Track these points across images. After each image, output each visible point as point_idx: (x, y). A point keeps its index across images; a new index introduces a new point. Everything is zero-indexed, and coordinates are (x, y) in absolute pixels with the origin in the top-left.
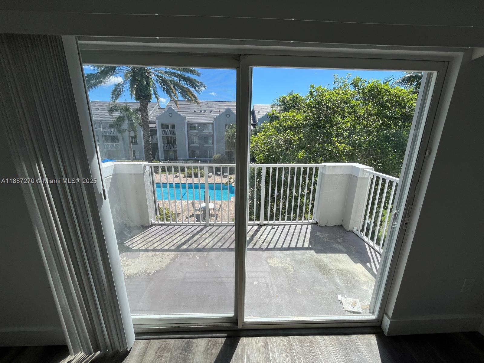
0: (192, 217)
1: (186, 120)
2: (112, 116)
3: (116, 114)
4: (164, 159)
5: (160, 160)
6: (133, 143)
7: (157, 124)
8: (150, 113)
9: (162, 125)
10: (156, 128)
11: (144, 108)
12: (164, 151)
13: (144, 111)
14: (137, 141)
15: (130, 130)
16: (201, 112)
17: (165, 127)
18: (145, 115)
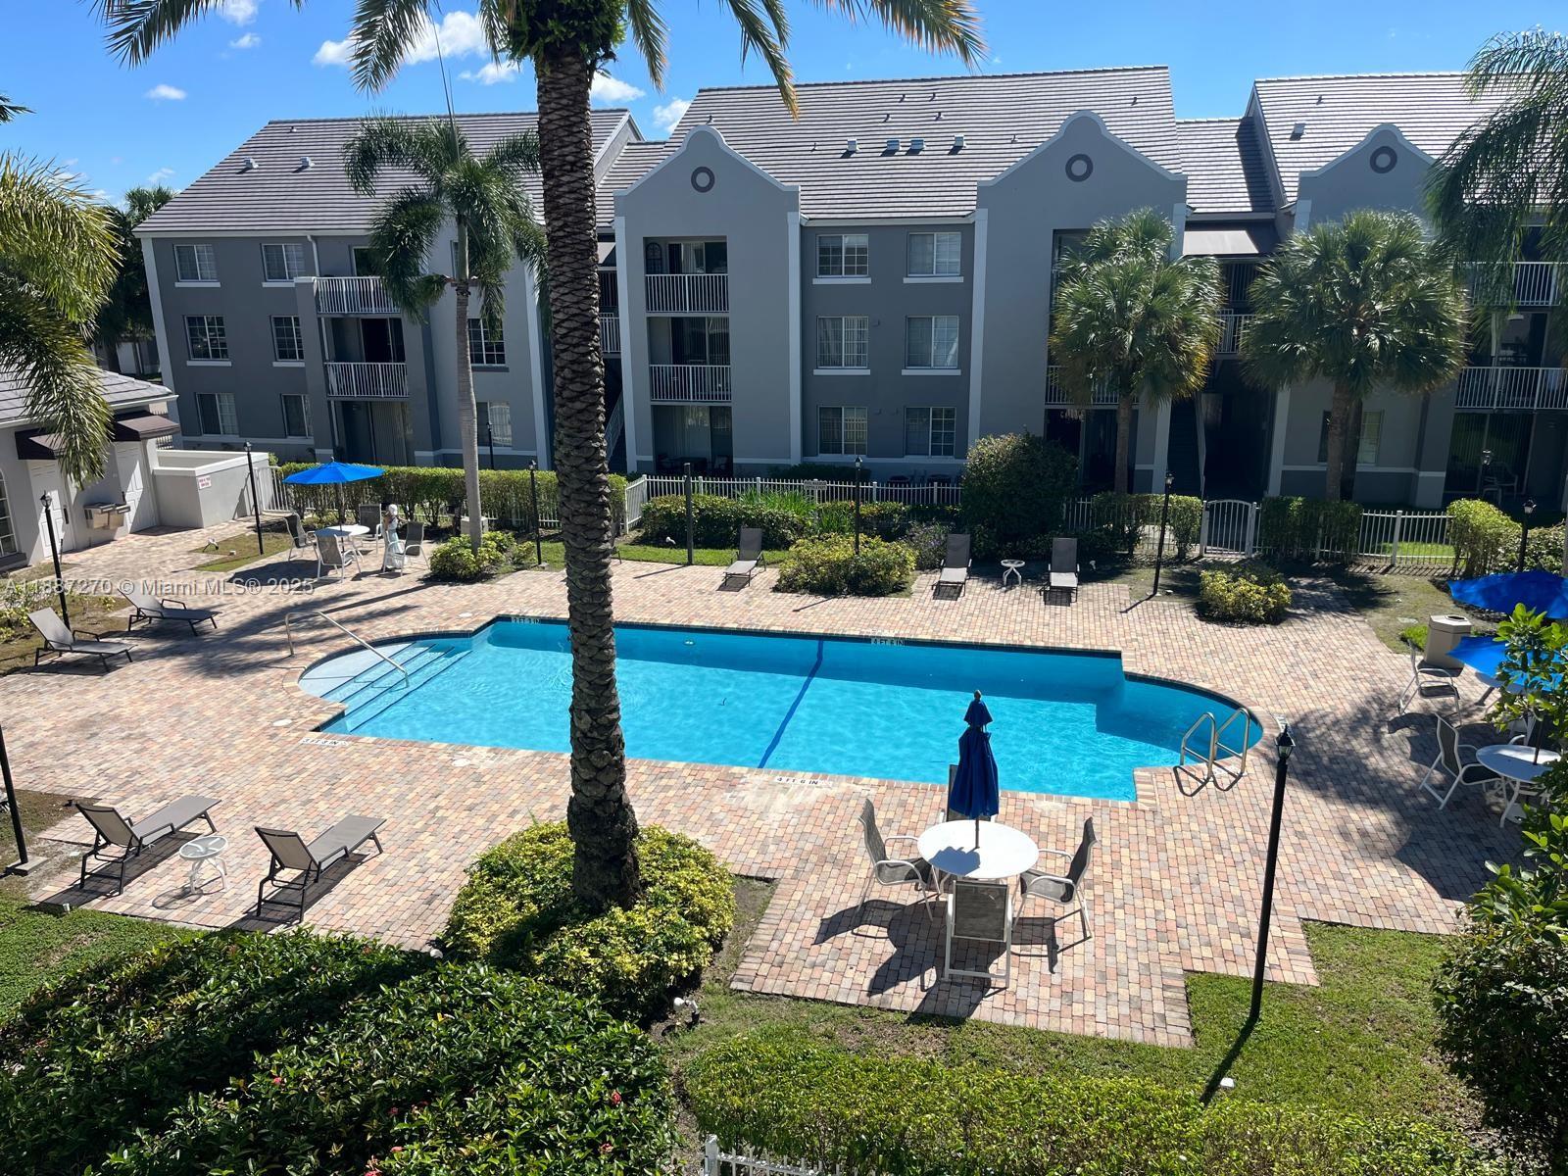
0: (864, 928)
1: (796, 209)
2: (372, 193)
3: (395, 180)
4: (650, 458)
5: (631, 467)
6: (477, 359)
7: (620, 242)
8: (601, 152)
9: (650, 244)
10: (614, 264)
11: (565, 107)
12: (654, 408)
13: (561, 133)
14: (500, 347)
15: (466, 283)
16: (889, 153)
17: (661, 256)
18: (573, 164)
